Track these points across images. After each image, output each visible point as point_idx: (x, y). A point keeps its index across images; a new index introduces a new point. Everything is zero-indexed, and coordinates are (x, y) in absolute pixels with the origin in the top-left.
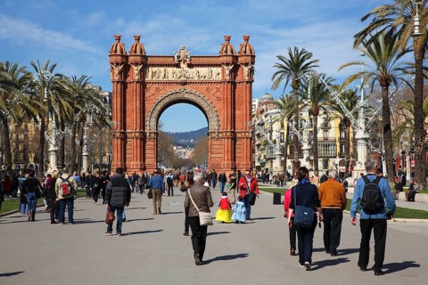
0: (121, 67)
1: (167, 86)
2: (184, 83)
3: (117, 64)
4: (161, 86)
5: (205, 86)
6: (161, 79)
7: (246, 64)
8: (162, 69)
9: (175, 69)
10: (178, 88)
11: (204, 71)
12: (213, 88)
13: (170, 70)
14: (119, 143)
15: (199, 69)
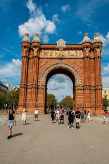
0: (26, 49)
1: (52, 60)
2: (62, 59)
3: (25, 47)
4: (49, 60)
5: (73, 60)
6: (49, 56)
7: (98, 47)
8: (50, 51)
9: (57, 51)
10: (58, 61)
11: (73, 52)
12: (78, 62)
13: (54, 52)
14: (23, 91)
15: (70, 51)
